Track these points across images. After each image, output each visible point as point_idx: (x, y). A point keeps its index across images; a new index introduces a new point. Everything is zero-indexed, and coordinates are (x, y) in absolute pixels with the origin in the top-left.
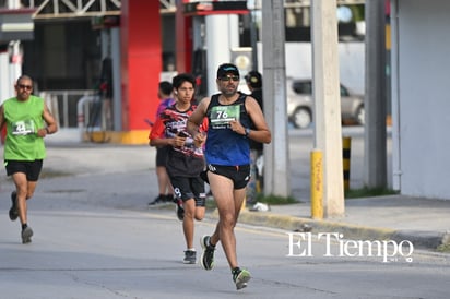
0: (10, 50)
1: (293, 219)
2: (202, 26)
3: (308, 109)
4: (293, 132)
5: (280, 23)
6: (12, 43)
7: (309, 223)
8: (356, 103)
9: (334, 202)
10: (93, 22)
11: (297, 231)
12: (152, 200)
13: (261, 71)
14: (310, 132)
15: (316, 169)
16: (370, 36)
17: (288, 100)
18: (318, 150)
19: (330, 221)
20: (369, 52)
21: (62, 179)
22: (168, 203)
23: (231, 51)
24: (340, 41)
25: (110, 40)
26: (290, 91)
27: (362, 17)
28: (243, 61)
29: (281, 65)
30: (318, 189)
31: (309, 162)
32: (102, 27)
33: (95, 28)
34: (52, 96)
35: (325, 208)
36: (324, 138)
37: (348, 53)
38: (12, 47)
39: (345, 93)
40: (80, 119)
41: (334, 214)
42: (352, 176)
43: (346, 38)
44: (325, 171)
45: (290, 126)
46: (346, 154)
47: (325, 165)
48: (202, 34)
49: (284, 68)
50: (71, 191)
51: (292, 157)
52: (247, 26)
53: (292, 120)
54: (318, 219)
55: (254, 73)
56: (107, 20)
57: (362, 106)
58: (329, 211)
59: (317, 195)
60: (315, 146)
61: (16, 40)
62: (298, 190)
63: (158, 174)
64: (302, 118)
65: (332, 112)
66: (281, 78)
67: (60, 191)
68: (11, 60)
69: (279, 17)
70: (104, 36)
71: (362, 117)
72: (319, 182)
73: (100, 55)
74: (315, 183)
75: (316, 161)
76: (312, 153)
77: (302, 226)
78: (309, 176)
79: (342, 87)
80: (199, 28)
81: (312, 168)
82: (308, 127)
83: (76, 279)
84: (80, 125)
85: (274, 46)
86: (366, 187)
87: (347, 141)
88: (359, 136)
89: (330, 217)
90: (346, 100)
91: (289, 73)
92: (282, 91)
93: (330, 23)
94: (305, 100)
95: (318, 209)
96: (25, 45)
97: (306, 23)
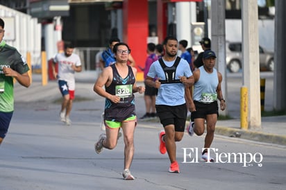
0: (54, 22)
1: (229, 129)
2: (174, 9)
3: (238, 61)
4: (229, 75)
5: (222, 7)
6: (55, 18)
7: (239, 132)
8: (268, 57)
9: (255, 119)
10: (106, 6)
11: (232, 136)
12: (142, 116)
13: (210, 37)
14: (240, 75)
15: (244, 98)
16: (278, 16)
17: (227, 55)
18: (245, 86)
19: (252, 131)
20: (277, 26)
21: (86, 102)
22: (151, 118)
23: (191, 24)
24: (259, 18)
25: (116, 17)
26: (228, 50)
27: (273, 4)
28: (198, 31)
29: (223, 34)
30: (245, 111)
31: (239, 93)
32: (112, 8)
33: (107, 9)
34: (80, 51)
35: (249, 123)
36: (249, 79)
37: (263, 26)
38: (56, 20)
39: (262, 51)
40: (97, 65)
41: (255, 126)
42: (266, 103)
43: (263, 17)
44: (249, 99)
45: (228, 71)
46: (263, 89)
47: (249, 96)
48: (174, 14)
49: (224, 35)
50: (92, 110)
51: (228, 90)
52: (201, 9)
53: (228, 68)
54: (245, 129)
55: (206, 38)
56: (115, 5)
57: (272, 59)
58: (251, 124)
59: (244, 115)
60: (243, 84)
61: (58, 16)
62: (232, 111)
63: (145, 99)
64: (235, 67)
65: (254, 63)
66: (223, 42)
67: (85, 110)
68: (55, 29)
69: (222, 4)
70: (113, 14)
71: (272, 66)
72: (245, 107)
73: (109, 26)
74: (243, 107)
75: (244, 93)
76: (241, 88)
77: (235, 133)
78: (239, 102)
79: (260, 48)
80: (172, 10)
81: (241, 98)
82: (238, 72)
83: (95, 165)
84: (98, 69)
85: (218, 22)
86: (274, 110)
87: (263, 81)
88: (270, 78)
89: (252, 128)
90: (263, 55)
91: (228, 38)
92: (223, 50)
93: (254, 8)
94: (237, 55)
95: (245, 123)
96: (63, 19)
97: (238, 7)
